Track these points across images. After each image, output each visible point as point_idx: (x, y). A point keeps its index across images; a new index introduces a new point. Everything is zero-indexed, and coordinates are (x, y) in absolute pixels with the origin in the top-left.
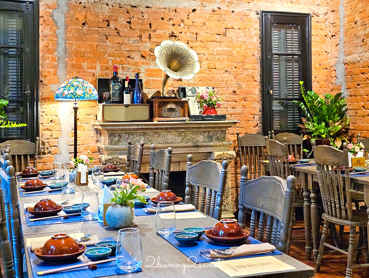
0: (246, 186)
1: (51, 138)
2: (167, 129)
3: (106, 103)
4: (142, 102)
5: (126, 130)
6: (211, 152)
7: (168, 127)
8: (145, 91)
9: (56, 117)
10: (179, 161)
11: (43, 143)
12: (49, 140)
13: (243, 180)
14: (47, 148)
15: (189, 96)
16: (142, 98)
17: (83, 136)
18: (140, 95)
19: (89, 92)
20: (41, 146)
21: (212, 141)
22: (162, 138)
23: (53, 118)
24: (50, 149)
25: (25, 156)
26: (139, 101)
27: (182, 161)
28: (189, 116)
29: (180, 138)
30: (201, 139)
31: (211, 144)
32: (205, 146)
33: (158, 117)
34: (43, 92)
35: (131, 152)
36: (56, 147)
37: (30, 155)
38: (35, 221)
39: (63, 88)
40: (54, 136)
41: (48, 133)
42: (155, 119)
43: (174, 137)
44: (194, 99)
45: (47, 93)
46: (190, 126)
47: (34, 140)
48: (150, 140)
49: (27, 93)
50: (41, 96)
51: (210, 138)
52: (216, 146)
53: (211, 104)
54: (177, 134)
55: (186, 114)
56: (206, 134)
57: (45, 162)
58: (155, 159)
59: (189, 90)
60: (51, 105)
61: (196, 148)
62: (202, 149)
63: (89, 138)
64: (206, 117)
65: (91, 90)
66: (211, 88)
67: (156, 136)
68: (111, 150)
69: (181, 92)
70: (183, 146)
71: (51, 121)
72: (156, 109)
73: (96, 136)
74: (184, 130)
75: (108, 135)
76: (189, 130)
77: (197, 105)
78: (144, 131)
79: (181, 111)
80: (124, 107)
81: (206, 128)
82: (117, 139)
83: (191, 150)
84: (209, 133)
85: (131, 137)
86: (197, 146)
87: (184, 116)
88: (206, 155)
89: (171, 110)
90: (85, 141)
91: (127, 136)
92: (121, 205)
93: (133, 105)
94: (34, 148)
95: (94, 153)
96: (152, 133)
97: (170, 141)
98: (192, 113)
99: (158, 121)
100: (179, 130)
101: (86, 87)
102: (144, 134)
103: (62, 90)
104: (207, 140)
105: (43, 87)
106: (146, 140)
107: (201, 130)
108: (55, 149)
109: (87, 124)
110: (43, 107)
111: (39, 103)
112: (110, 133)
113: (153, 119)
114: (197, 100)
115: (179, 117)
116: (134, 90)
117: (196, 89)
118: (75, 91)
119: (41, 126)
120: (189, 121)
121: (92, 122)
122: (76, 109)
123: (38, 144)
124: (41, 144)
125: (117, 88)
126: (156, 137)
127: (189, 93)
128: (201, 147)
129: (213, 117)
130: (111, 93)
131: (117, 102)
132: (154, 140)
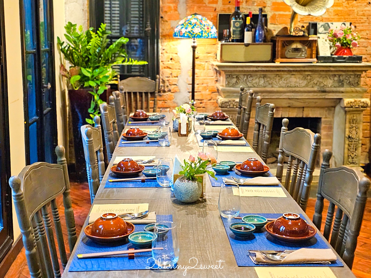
0: (326, 173)
1: (171, 76)
2: (290, 71)
3: (225, 42)
4: (265, 41)
5: (245, 71)
6: (341, 99)
7: (291, 69)
8: (270, 26)
9: (176, 55)
10: (303, 106)
11: (164, 82)
12: (169, 78)
13: (323, 166)
14: (167, 86)
15: (321, 33)
16: (265, 36)
17: (202, 75)
18: (262, 33)
19: (207, 30)
20: (161, 84)
21: (342, 85)
22: (284, 81)
23: (173, 56)
24: (170, 87)
25: (146, 93)
26: (260, 40)
27: (306, 107)
28: (317, 57)
29: (305, 82)
30: (329, 83)
31: (342, 89)
32: (333, 92)
33: (282, 58)
34: (163, 28)
35: (243, 99)
36: (175, 86)
37: (151, 93)
38: (113, 182)
39: (181, 25)
40: (174, 74)
41: (168, 71)
42: (277, 60)
43: (298, 80)
44: (325, 36)
45: (167, 29)
46: (317, 69)
47: (154, 78)
48: (270, 83)
49: (148, 30)
50: (162, 33)
51: (341, 83)
52: (347, 92)
53: (345, 43)
54: (301, 77)
55: (314, 56)
56: (336, 79)
57: (166, 100)
58: (260, 112)
59: (322, 26)
60: (171, 42)
61: (324, 94)
62: (330, 94)
63: (208, 78)
64: (338, 58)
65: (209, 27)
66: (348, 24)
67: (278, 78)
68: (228, 92)
69: (312, 28)
70: (308, 91)
71: (171, 59)
72: (279, 49)
73: (216, 75)
74: (310, 73)
75: (226, 76)
76: (316, 73)
77: (328, 44)
78: (264, 73)
79: (308, 51)
80: (244, 46)
81: (337, 71)
82: (234, 80)
83: (317, 96)
84: (339, 77)
85: (249, 79)
86: (324, 92)
87: (311, 57)
88: (335, 101)
89: (297, 50)
90: (204, 81)
91: (245, 78)
92: (188, 179)
93: (254, 44)
94: (155, 85)
95: (213, 93)
96: (273, 76)
97: (293, 84)
98: (321, 54)
99: (281, 63)
100: (304, 73)
101: (204, 25)
102: (264, 76)
103: (180, 27)
104: (336, 84)
105: (163, 23)
106: (266, 83)
107: (331, 73)
108: (175, 87)
109: (206, 63)
110: (163, 44)
111: (160, 41)
112: (228, 75)
113: (275, 60)
114: (329, 38)
115: (306, 58)
116: (257, 27)
117: (330, 25)
118: (192, 29)
119: (161, 64)
120: (317, 63)
121: (212, 61)
122: (194, 48)
123: (158, 82)
124: (162, 82)
125: (238, 24)
126: (277, 80)
127: (320, 29)
128: (329, 92)
129: (346, 59)
130: (231, 30)
131: (237, 41)
132: (275, 83)
